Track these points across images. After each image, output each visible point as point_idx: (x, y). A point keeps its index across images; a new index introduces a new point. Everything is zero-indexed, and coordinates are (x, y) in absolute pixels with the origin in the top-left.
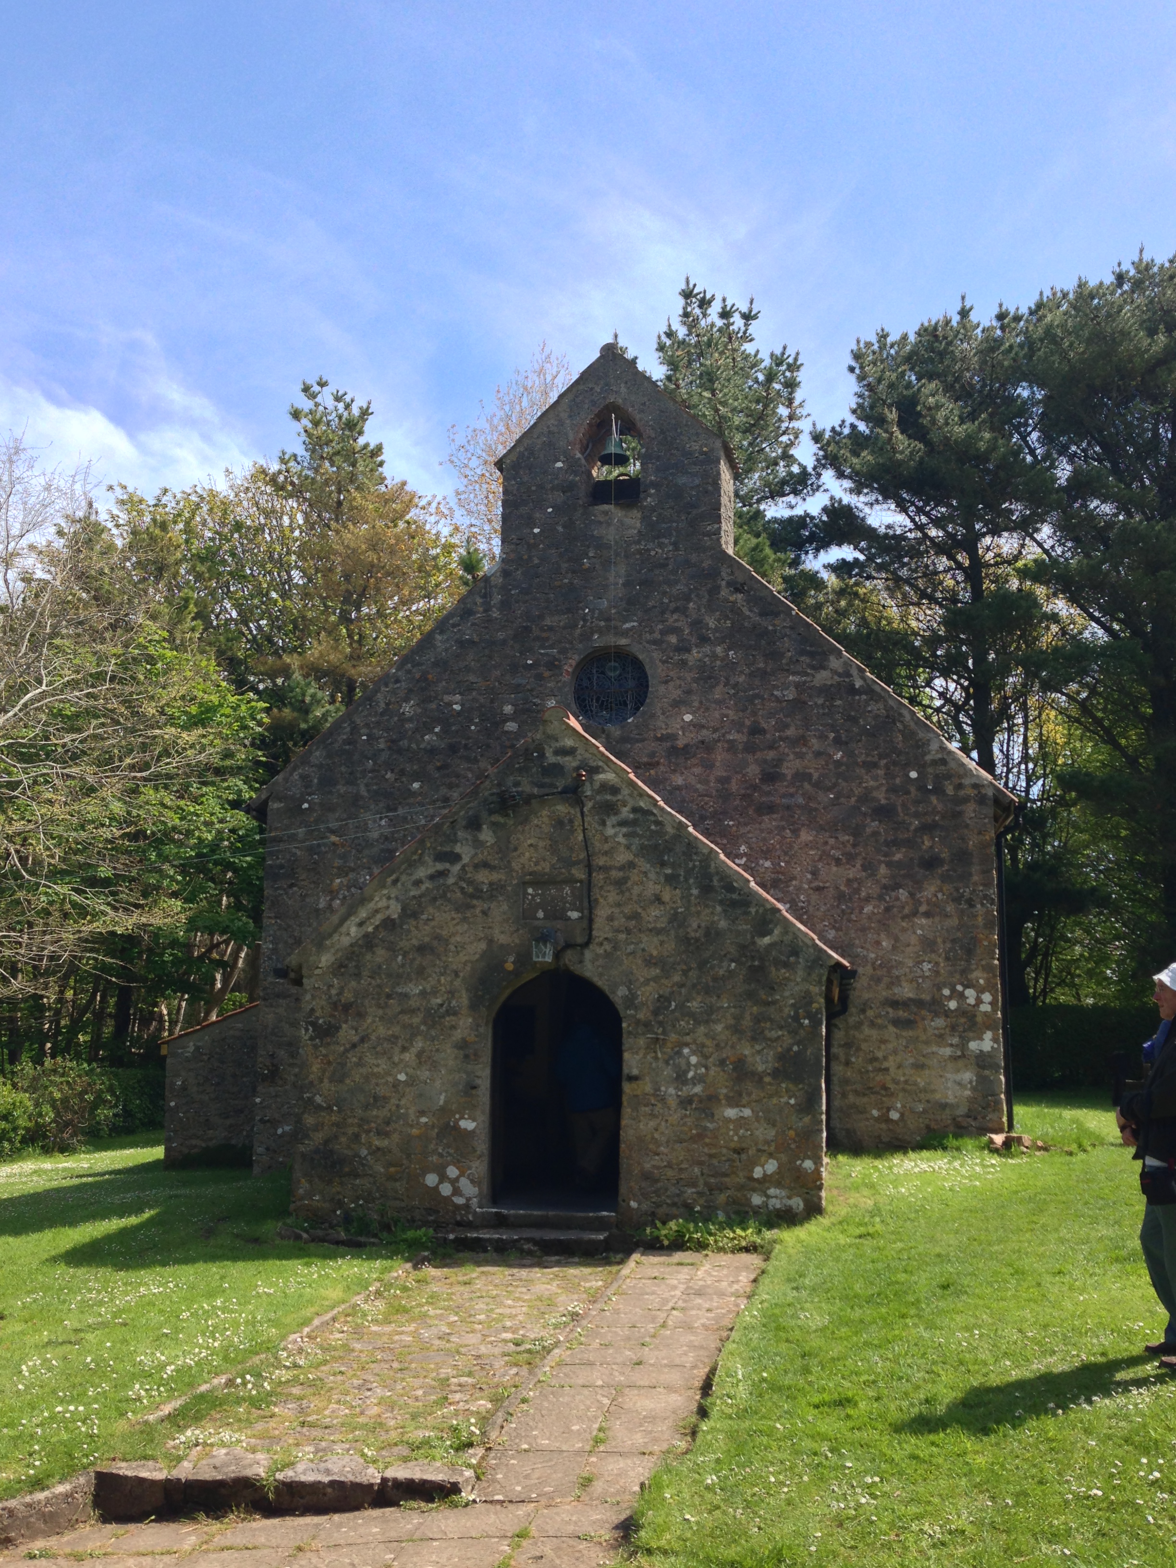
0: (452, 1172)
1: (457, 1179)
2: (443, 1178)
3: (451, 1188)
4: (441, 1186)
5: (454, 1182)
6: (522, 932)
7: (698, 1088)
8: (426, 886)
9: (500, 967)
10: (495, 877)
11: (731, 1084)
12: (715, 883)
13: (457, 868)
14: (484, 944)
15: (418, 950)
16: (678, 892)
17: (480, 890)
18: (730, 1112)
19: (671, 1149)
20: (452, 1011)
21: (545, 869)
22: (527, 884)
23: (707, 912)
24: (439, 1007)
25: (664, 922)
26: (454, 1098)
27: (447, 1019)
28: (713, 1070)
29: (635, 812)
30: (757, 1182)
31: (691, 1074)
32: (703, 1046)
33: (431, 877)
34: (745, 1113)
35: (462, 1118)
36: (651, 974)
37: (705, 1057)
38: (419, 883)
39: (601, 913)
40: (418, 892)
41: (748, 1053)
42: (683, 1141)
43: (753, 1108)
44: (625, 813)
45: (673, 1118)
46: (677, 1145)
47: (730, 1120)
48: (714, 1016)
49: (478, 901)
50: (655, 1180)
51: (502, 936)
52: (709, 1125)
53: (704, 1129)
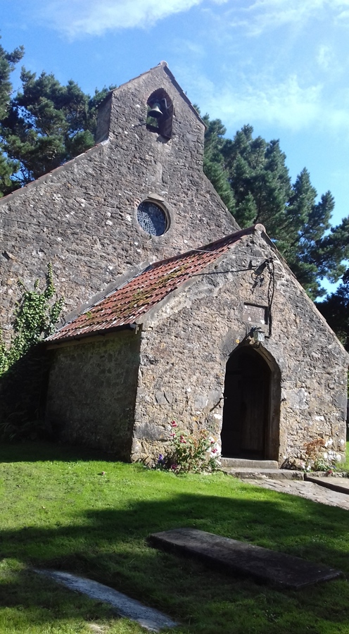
6: (243, 326)
7: (307, 406)
8: (203, 295)
9: (234, 341)
10: (233, 297)
11: (318, 406)
12: (314, 319)
13: (217, 289)
14: (227, 329)
15: (199, 327)
16: (302, 320)
17: (226, 302)
18: (318, 418)
19: (297, 433)
20: (212, 360)
21: (253, 298)
22: (246, 304)
23: (311, 331)
24: (207, 356)
25: (297, 332)
26: (212, 403)
27: (210, 363)
28: (313, 399)
29: (287, 281)
30: (326, 448)
31: (305, 400)
32: (309, 388)
33: (206, 291)
34: (322, 418)
35: (215, 413)
36: (292, 354)
37: (310, 393)
38: (200, 292)
39: (275, 323)
40: (200, 298)
41: (323, 393)
42: (301, 429)
43: (324, 417)
44: (283, 281)
45: (299, 419)
46: (300, 431)
47: (317, 421)
48: (313, 376)
49: (226, 308)
50: (291, 447)
51: (235, 326)
52: (311, 423)
53: (309, 424)
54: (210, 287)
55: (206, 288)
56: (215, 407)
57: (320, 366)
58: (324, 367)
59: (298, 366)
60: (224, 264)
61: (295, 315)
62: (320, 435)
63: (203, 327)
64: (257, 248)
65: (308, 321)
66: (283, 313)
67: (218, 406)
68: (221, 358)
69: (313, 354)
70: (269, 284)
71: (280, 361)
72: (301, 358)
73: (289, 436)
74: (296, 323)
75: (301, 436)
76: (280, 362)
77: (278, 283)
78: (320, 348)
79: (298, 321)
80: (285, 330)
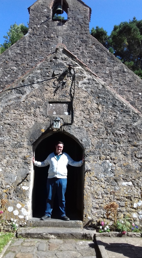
0: (19, 206)
1: (20, 209)
2: (15, 208)
3: (18, 212)
4: (14, 212)
5: (19, 210)
6: (48, 119)
7: (112, 175)
8: (12, 102)
9: (40, 130)
10: (39, 99)
11: (124, 173)
12: (117, 104)
13: (24, 96)
14: (33, 123)
15: (9, 124)
16: (104, 107)
17: (33, 104)
18: (125, 183)
19: (103, 197)
20: (21, 146)
21: (57, 97)
22: (50, 103)
23: (114, 114)
24: (16, 144)
25: (99, 117)
26: (20, 178)
27: (19, 149)
28: (118, 168)
29: (88, 80)
30: (135, 209)
31: (110, 169)
32: (114, 159)
33: (15, 99)
34: (130, 183)
35: (23, 185)
36: (95, 134)
37: (115, 164)
38: (10, 100)
39: (77, 113)
40: (9, 104)
41: (130, 162)
42: (107, 194)
43: (132, 182)
44: (85, 80)
45: (104, 186)
46: (105, 195)
47: (124, 186)
48: (118, 149)
49: (32, 108)
50: (97, 209)
51: (40, 120)
52: (117, 188)
53: (115, 189)
54: (18, 95)
55: (14, 97)
56: (23, 181)
57: (126, 141)
58: (130, 141)
59: (101, 143)
60: (30, 78)
61: (97, 104)
62: (129, 198)
63: (12, 124)
64: (59, 61)
65: (111, 107)
66: (85, 104)
67: (25, 180)
68: (28, 144)
69: (117, 131)
70: (72, 85)
71: (83, 140)
72: (104, 136)
73: (94, 200)
74: (99, 110)
75: (107, 199)
76: (84, 142)
77: (80, 83)
78: (124, 126)
79: (100, 108)
80: (88, 117)
